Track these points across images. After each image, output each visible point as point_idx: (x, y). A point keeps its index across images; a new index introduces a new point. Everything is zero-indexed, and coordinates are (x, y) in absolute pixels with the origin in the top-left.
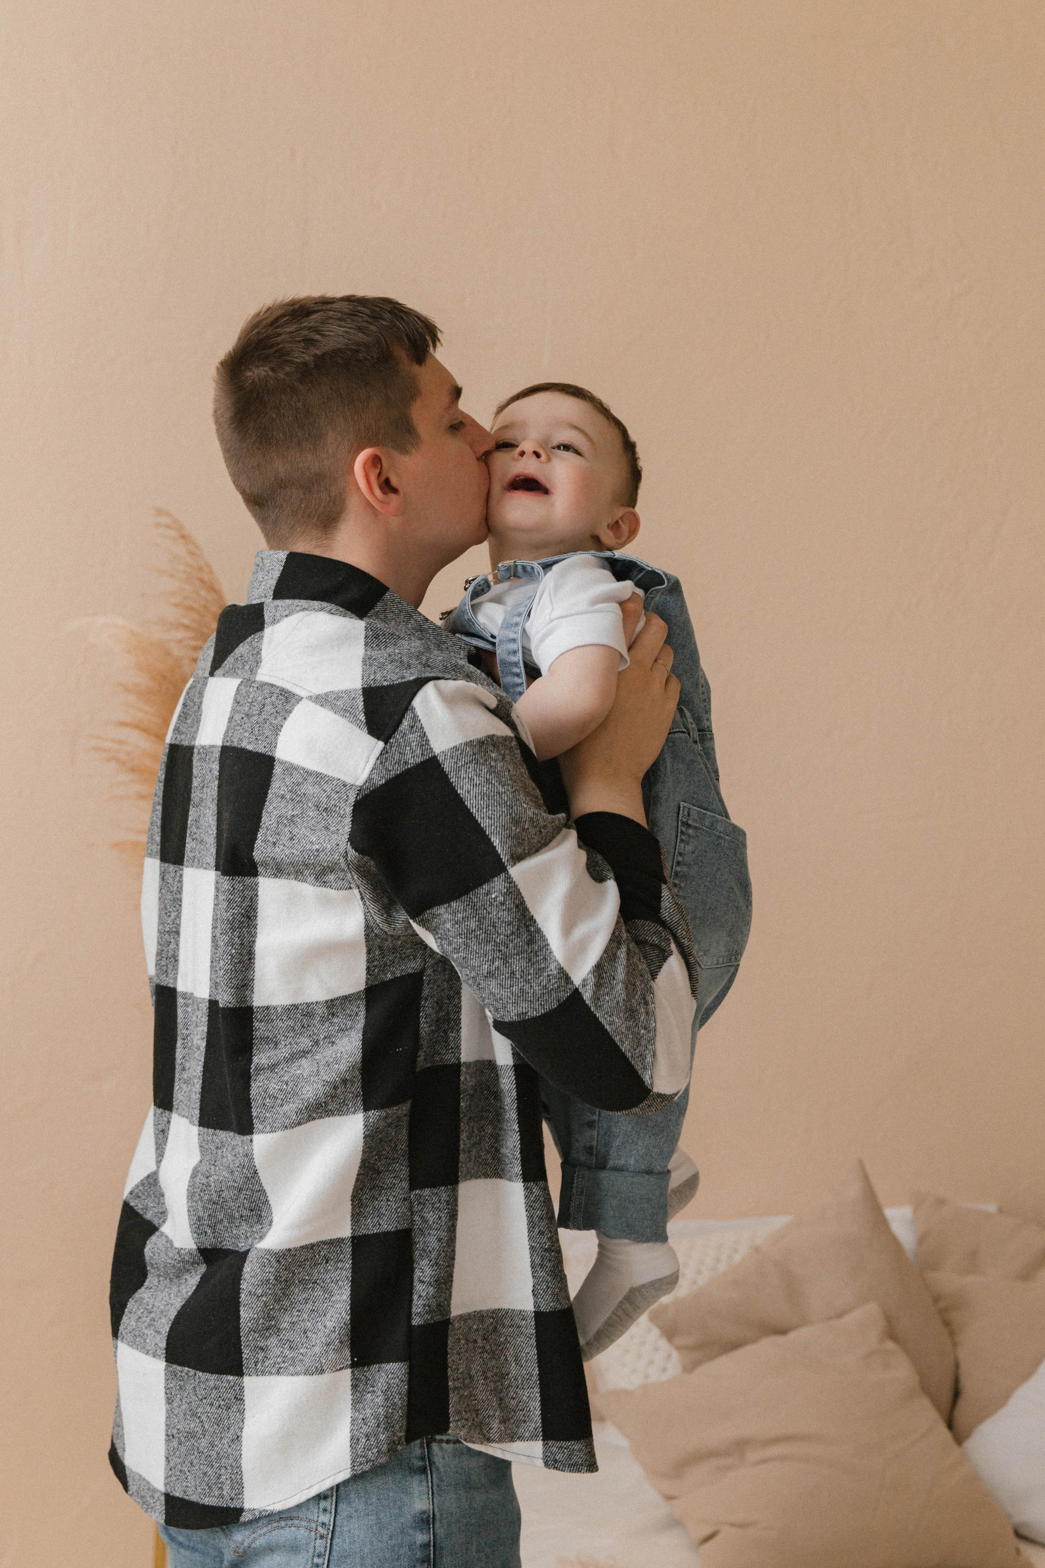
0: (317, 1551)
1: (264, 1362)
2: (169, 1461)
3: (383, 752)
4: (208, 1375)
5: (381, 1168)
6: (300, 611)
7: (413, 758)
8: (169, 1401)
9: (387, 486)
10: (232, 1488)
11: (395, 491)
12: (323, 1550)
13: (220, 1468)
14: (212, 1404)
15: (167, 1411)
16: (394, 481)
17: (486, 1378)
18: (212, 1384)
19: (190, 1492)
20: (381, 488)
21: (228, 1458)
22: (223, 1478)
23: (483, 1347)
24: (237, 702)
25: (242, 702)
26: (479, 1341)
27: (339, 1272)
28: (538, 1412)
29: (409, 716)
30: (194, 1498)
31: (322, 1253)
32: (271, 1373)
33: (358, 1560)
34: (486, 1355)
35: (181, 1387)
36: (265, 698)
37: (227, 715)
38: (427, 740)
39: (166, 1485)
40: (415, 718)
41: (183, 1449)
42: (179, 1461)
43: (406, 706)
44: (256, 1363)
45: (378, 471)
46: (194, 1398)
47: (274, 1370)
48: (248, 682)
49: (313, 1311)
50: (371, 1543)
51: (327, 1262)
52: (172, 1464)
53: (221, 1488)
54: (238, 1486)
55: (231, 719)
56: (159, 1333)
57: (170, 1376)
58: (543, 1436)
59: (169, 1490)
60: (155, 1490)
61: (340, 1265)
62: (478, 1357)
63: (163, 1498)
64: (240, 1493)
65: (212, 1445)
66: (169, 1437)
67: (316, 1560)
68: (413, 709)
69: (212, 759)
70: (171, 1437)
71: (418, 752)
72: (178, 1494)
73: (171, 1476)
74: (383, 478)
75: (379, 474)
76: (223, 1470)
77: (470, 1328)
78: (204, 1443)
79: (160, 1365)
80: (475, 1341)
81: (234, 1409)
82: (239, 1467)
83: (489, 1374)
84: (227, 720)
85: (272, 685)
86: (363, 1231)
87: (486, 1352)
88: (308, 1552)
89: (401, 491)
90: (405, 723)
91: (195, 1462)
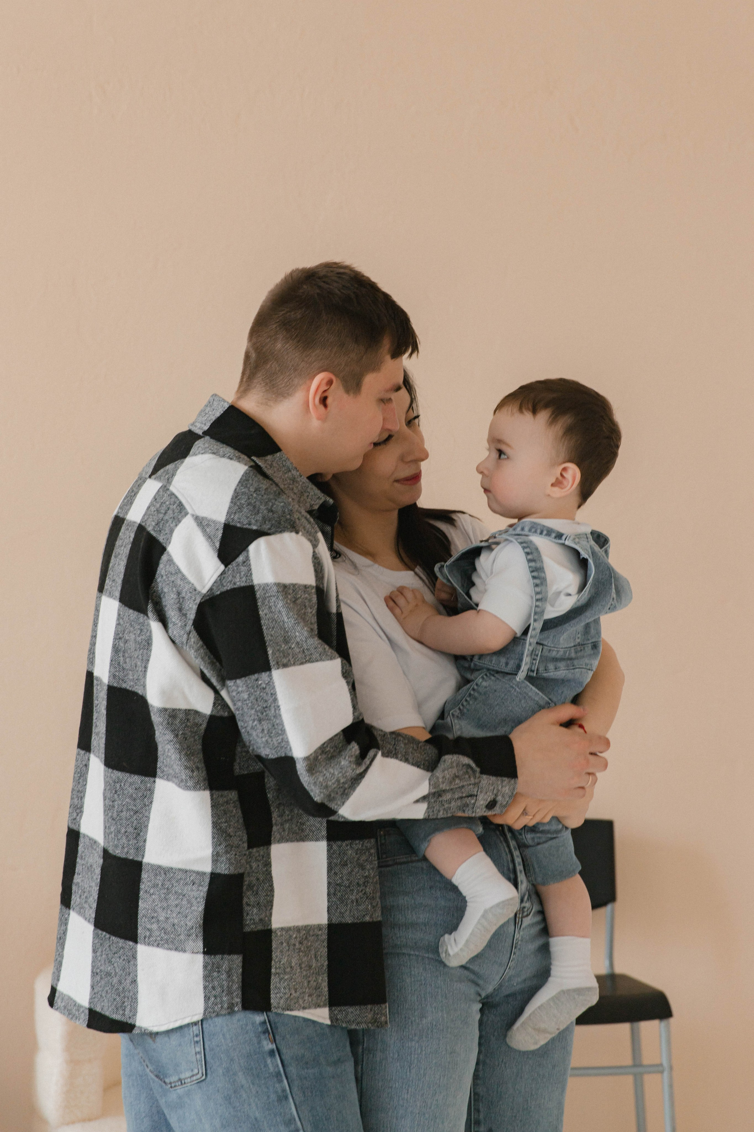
0: (195, 1034)
1: (149, 938)
2: (93, 989)
3: (223, 573)
4: (118, 939)
5: (232, 834)
6: (211, 453)
7: (240, 582)
8: (94, 951)
9: (324, 401)
10: (131, 1011)
11: (325, 406)
12: (198, 1032)
13: (124, 997)
14: (120, 957)
15: (93, 957)
16: (329, 401)
17: (301, 968)
18: (120, 945)
19: (105, 1009)
20: (320, 399)
21: (129, 991)
22: (126, 1004)
23: (300, 949)
24: (155, 499)
25: (157, 500)
26: (297, 944)
27: (199, 892)
28: (326, 989)
29: (244, 554)
30: (107, 1014)
31: (192, 878)
32: (153, 945)
33: (221, 1036)
34: (301, 954)
35: (101, 945)
36: (170, 504)
37: (147, 505)
38: (251, 574)
39: (90, 1003)
40: (247, 558)
41: (103, 982)
42: (100, 989)
43: (244, 547)
44: (145, 938)
45: (326, 388)
46: (109, 952)
47: (155, 944)
48: (165, 488)
49: (179, 913)
50: (227, 1025)
51: (193, 884)
52: (96, 991)
53: (124, 1010)
54: (134, 1012)
55: (149, 508)
56: (91, 908)
57: (96, 936)
58: (329, 1004)
59: (92, 1007)
60: (80, 1006)
61: (200, 888)
62: (296, 954)
63: (87, 1012)
64: (135, 1015)
65: (120, 982)
66: (94, 974)
67: (196, 1039)
68: (248, 551)
69: (133, 530)
70: (96, 974)
71: (244, 579)
72: (98, 1009)
73: (94, 998)
74: (325, 394)
75: (325, 391)
76: (126, 999)
77: (291, 936)
78: (115, 980)
79: (91, 928)
80: (294, 945)
81: (132, 963)
82: (136, 999)
83: (303, 966)
84: (146, 508)
85: (176, 497)
86: (218, 871)
87: (302, 951)
88: (190, 1034)
89: (329, 408)
90: (241, 559)
91: (109, 991)
